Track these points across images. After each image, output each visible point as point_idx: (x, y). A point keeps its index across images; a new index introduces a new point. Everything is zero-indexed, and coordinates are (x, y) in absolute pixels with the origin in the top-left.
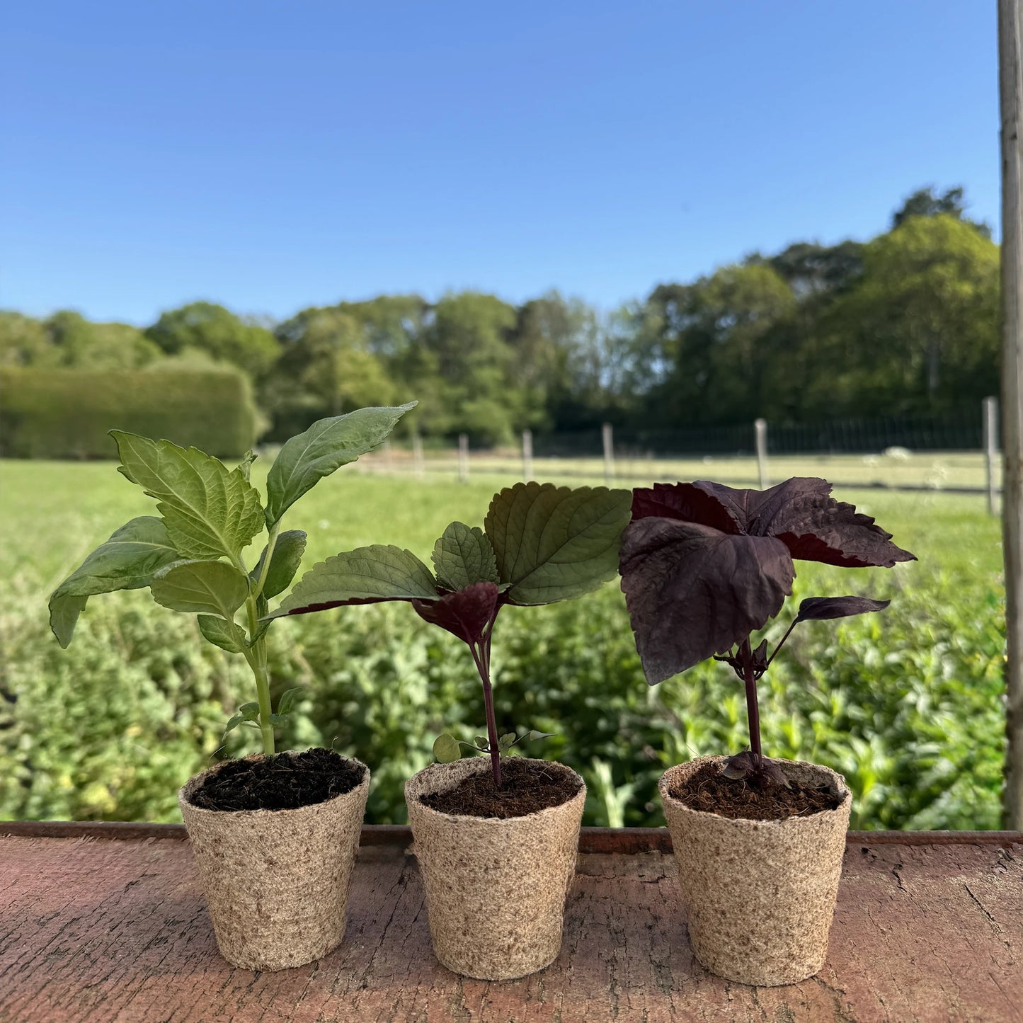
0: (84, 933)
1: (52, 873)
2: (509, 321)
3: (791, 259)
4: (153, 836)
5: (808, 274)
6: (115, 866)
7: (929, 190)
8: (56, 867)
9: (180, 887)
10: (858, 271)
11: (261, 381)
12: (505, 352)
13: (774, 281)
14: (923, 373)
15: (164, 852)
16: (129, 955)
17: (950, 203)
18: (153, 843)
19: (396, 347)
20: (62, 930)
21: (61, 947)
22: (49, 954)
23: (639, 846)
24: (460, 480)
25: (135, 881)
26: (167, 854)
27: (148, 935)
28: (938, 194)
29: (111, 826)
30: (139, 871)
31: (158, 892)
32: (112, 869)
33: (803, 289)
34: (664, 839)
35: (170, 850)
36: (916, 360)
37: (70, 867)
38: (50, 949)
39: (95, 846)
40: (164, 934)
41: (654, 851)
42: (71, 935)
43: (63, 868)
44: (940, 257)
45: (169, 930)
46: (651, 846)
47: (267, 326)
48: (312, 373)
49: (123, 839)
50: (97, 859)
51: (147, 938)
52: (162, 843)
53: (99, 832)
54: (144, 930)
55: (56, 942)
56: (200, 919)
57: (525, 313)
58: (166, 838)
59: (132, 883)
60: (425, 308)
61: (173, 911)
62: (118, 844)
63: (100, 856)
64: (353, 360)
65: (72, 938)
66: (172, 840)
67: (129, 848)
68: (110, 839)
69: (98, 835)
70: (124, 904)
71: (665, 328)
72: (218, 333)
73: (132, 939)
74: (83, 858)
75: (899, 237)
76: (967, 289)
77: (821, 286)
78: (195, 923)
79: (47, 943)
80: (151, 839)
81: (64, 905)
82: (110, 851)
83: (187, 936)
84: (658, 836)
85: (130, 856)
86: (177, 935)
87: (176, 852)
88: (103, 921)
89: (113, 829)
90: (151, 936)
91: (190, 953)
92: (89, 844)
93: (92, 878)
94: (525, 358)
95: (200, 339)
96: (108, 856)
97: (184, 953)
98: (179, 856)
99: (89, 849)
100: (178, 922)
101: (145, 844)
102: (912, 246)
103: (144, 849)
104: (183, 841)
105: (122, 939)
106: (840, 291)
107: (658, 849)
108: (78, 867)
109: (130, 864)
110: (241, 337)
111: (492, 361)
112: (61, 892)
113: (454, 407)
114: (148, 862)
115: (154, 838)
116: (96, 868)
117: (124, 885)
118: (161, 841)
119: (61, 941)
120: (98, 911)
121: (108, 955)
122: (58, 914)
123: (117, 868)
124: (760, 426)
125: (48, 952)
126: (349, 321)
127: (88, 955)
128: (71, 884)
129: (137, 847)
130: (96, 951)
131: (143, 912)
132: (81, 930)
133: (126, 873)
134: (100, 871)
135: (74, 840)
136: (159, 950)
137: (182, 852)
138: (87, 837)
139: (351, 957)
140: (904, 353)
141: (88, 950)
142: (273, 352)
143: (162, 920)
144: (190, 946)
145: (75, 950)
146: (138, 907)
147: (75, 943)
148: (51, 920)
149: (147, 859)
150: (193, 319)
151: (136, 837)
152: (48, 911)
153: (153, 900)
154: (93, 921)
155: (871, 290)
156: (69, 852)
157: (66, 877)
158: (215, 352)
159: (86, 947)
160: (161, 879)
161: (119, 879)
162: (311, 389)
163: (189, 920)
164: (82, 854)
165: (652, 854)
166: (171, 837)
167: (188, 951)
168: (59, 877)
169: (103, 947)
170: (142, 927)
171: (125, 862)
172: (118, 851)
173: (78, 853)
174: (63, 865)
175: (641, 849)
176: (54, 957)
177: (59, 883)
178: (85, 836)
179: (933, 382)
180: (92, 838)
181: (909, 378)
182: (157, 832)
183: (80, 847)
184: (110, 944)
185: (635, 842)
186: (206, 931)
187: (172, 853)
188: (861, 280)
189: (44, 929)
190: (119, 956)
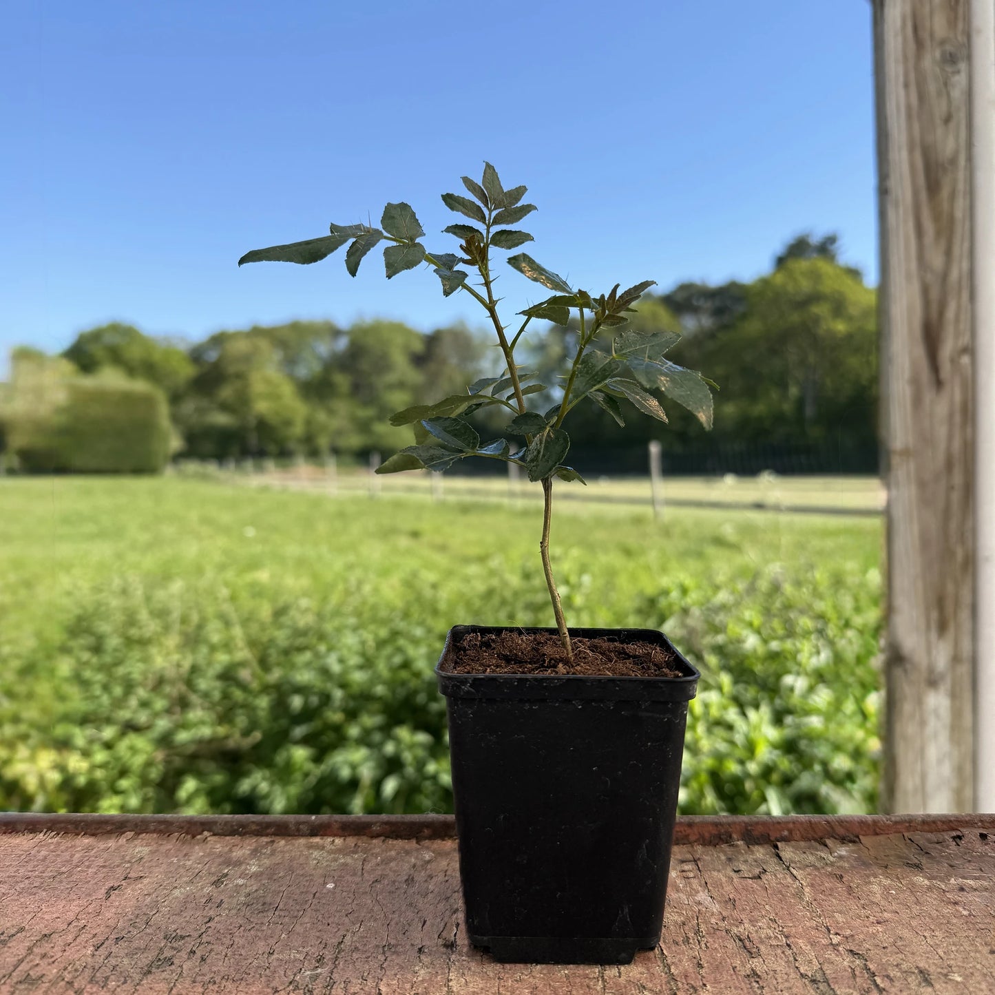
0: (60, 954)
1: (8, 877)
2: (418, 347)
3: (679, 297)
4: (130, 831)
5: (695, 310)
6: (88, 867)
7: (808, 236)
8: (12, 870)
9: (177, 893)
10: (740, 309)
11: (175, 399)
12: (414, 376)
13: (664, 317)
14: (800, 403)
15: (147, 850)
16: (125, 982)
17: (826, 248)
18: (133, 839)
19: (308, 368)
20: (30, 949)
21: (31, 973)
22: (17, 983)
23: (720, 838)
24: (371, 498)
25: (116, 885)
26: (152, 852)
27: (145, 955)
28: (815, 239)
29: (79, 819)
30: (120, 872)
31: (148, 899)
32: (83, 871)
33: (690, 324)
34: (749, 828)
35: (154, 847)
36: (794, 391)
37: (29, 869)
38: (16, 976)
39: (58, 844)
40: (168, 953)
41: (739, 843)
42: (44, 956)
43: (22, 870)
44: (815, 298)
45: (172, 948)
46: (735, 836)
47: (183, 347)
48: (226, 392)
49: (93, 835)
50: (64, 859)
51: (145, 959)
52: (142, 839)
53: (62, 825)
54: (140, 949)
55: (24, 967)
56: (210, 932)
57: (433, 340)
58: (147, 833)
59: (113, 888)
60: (336, 333)
61: (173, 923)
62: (87, 841)
63: (67, 855)
64: (268, 381)
65: (46, 961)
66: (155, 835)
67: (102, 845)
68: (78, 834)
69: (61, 829)
70: (108, 915)
71: (563, 357)
72: (134, 353)
73: (126, 961)
74: (45, 858)
75: (780, 279)
76: (840, 327)
77: (707, 322)
78: (205, 938)
79: (12, 968)
80: (130, 834)
81: (29, 917)
82: (78, 849)
83: (199, 954)
84: (743, 825)
85: (105, 855)
86: (184, 954)
87: (163, 849)
88: (83, 937)
89: (81, 822)
90: (151, 956)
91: (207, 978)
92: (50, 841)
93: (61, 882)
94: (432, 382)
95: (116, 357)
96: (77, 855)
97: (199, 979)
98: (167, 854)
99: (52, 847)
100: (182, 938)
101: (122, 840)
102: (790, 288)
103: (121, 846)
104: (168, 836)
105: (113, 961)
106: (725, 327)
107: (743, 840)
108: (41, 868)
109: (107, 864)
110: (157, 357)
111: (401, 385)
112: (22, 900)
113: (364, 427)
114: (129, 862)
115: (133, 833)
116: (63, 869)
117: (103, 891)
118: (141, 836)
119: (31, 964)
120: (74, 924)
121: (97, 982)
122: (22, 929)
123: (90, 870)
124: (654, 449)
125: (15, 980)
126: (264, 344)
127: (70, 983)
128: (34, 890)
129: (111, 843)
130: (80, 978)
131: (134, 925)
132: (56, 949)
133: (103, 875)
134: (70, 874)
135: (31, 836)
136: (164, 975)
137: (170, 850)
138: (48, 833)
139: (420, 979)
140: (782, 385)
141: (68, 977)
142: (187, 371)
143: (161, 935)
144: (205, 969)
145: (51, 977)
146: (126, 918)
147: (50, 967)
148: (14, 938)
149: (127, 858)
150: (109, 339)
151: (110, 832)
152: (9, 925)
153: (144, 909)
154: (70, 938)
155: (753, 327)
156: (26, 851)
157: (27, 881)
158: (131, 370)
159: (66, 973)
160: (149, 883)
161: (96, 883)
162: (225, 407)
163: (196, 934)
164: (43, 853)
165: (737, 846)
166: (154, 831)
167: (203, 975)
168: (17, 882)
169: (88, 972)
170: (136, 944)
171: (100, 862)
172: (88, 849)
173: (39, 852)
174: (20, 866)
175: (723, 841)
176: (23, 987)
177: (18, 889)
178: (45, 830)
179: (809, 411)
180: (54, 833)
181: (787, 407)
182: (136, 825)
183: (40, 844)
184: (97, 968)
185: (717, 833)
186: (221, 948)
187: (157, 851)
188: (744, 317)
189: (6, 949)
190: (112, 984)
